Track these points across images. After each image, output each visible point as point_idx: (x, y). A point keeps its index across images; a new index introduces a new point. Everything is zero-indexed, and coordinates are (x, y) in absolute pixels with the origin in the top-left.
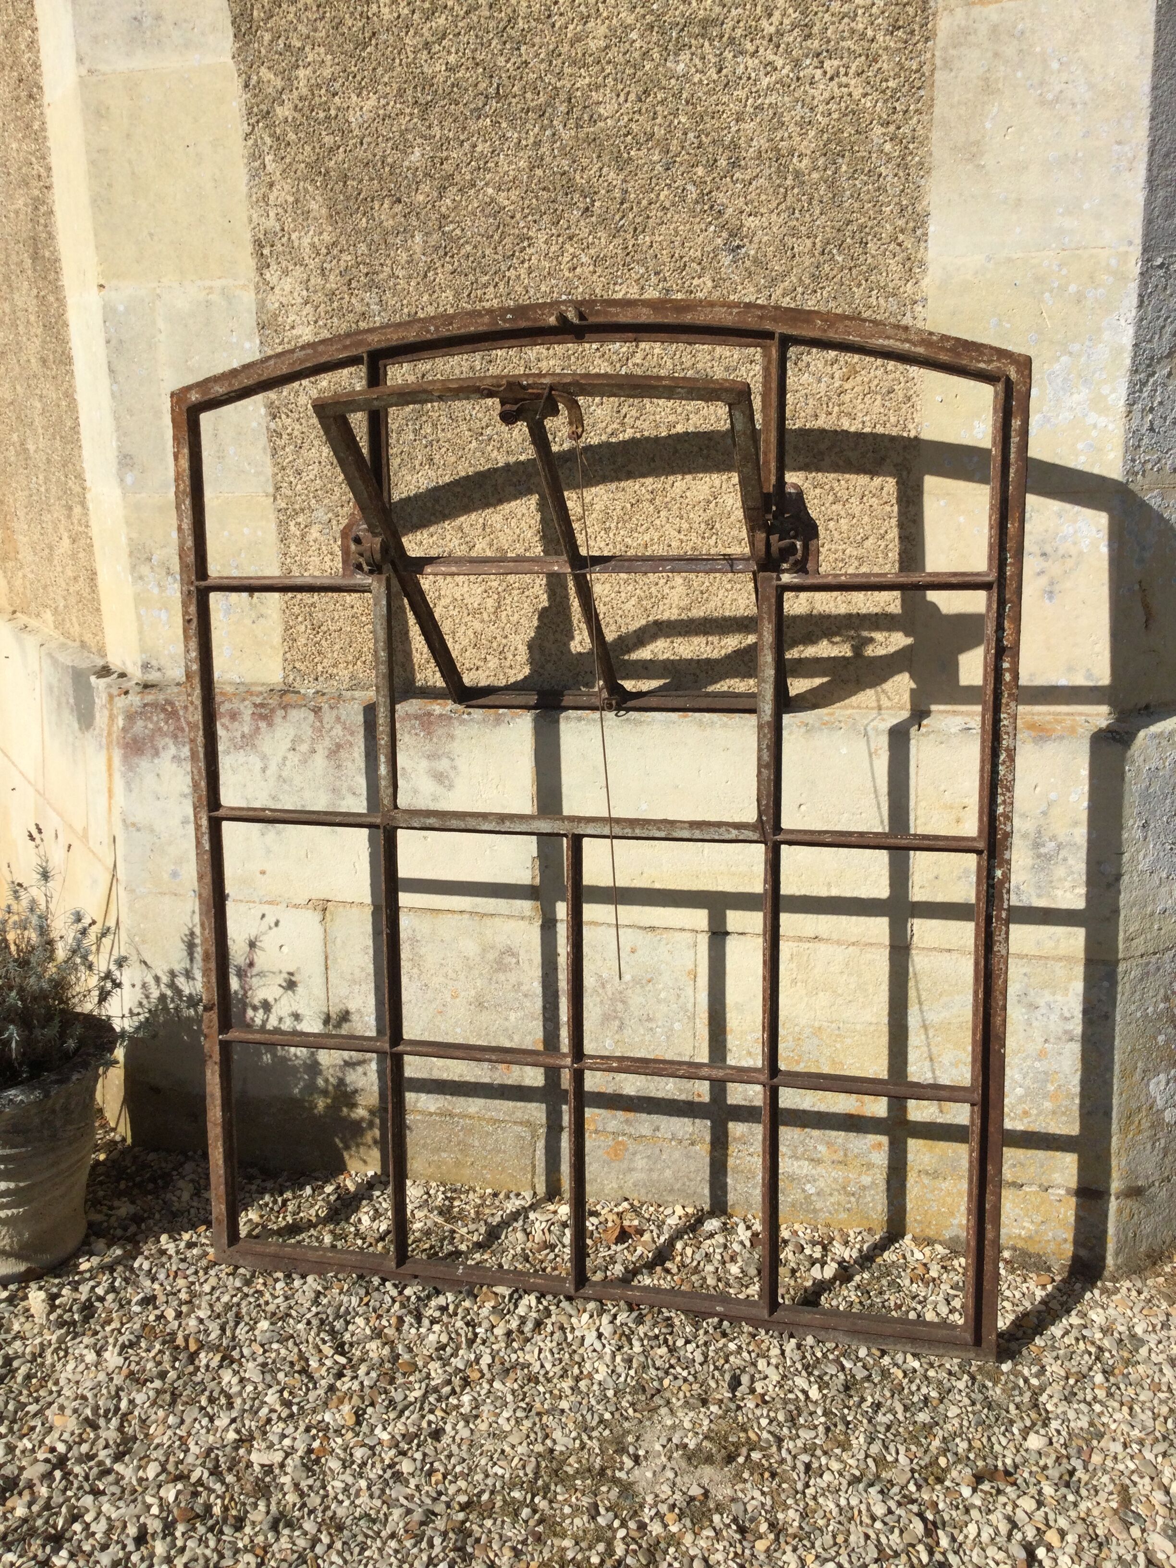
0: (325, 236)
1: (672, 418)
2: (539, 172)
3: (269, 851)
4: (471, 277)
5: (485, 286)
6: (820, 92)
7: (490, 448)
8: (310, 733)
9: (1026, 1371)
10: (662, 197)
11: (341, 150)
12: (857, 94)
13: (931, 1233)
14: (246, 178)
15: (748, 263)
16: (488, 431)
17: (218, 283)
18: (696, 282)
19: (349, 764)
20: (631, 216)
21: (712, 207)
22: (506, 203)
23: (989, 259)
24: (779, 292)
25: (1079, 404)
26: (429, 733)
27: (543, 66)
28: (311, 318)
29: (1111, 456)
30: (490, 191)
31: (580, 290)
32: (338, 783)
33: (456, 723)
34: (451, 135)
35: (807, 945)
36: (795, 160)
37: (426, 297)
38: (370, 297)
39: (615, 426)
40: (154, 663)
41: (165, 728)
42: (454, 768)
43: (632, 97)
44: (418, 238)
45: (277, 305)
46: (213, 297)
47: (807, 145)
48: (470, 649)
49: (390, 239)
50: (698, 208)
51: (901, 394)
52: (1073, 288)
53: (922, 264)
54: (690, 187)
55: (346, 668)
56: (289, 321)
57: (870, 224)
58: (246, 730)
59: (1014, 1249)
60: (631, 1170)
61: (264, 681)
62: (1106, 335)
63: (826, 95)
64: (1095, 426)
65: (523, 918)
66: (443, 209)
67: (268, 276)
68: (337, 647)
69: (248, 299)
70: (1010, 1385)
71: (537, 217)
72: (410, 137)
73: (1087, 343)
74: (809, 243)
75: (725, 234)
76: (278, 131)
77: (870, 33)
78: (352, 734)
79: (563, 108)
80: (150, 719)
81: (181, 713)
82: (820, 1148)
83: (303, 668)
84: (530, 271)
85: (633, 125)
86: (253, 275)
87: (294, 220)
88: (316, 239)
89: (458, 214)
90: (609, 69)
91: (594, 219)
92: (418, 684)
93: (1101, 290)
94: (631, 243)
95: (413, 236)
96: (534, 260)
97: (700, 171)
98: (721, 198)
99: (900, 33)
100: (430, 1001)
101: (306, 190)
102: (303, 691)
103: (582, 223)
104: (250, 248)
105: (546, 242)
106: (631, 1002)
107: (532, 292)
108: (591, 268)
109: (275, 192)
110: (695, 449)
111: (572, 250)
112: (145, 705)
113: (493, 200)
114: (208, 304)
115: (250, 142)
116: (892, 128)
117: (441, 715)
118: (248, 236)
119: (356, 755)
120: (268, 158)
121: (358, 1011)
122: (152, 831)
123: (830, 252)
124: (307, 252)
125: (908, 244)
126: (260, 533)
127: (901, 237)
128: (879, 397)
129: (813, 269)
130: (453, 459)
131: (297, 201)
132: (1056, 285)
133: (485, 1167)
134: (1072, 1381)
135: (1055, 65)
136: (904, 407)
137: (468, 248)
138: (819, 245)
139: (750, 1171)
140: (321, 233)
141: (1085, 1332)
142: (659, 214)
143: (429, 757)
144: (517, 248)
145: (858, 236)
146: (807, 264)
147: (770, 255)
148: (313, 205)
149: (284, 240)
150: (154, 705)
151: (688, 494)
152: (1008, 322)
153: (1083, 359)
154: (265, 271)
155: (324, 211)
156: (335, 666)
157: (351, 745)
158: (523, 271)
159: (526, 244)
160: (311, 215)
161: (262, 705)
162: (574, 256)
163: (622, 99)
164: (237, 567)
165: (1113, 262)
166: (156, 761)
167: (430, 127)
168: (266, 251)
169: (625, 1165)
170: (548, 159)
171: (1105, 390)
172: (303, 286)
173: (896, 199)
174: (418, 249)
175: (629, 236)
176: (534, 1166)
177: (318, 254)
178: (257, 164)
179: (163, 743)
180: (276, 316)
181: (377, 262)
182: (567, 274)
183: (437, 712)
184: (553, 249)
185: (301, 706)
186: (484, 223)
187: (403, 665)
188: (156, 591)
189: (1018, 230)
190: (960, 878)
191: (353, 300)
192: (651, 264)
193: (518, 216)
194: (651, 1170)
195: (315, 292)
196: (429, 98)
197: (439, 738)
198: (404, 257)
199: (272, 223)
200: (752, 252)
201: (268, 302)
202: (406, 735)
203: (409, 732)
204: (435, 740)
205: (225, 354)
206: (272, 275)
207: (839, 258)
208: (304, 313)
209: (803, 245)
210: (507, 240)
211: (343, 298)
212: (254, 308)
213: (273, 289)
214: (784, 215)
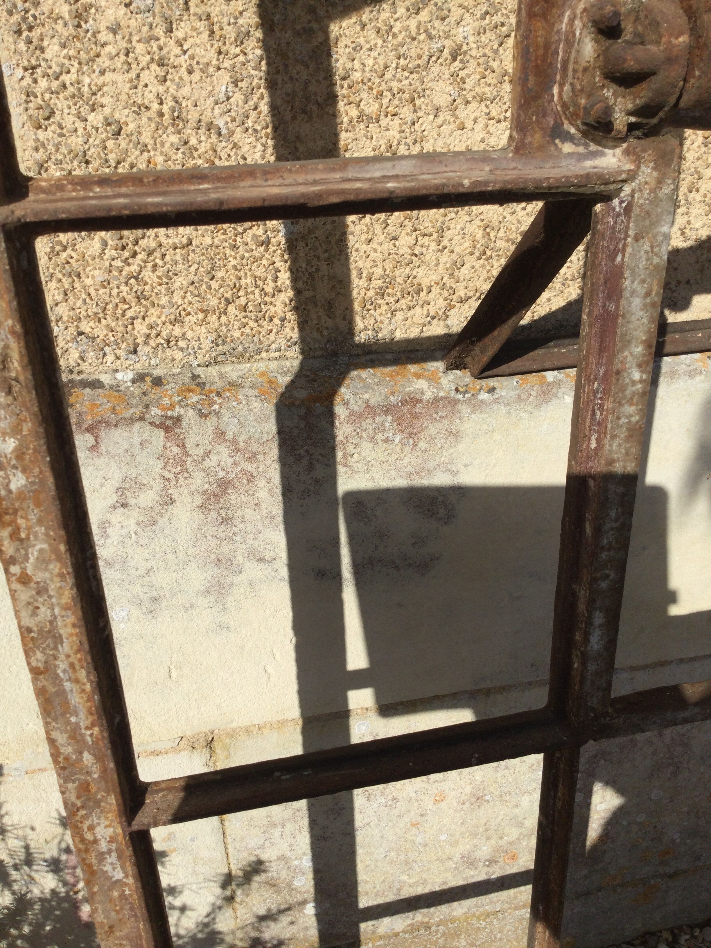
8: (158, 467)
19: (249, 513)
26: (411, 435)
32: (226, 548)
33: (465, 409)
48: (470, 261)
55: (204, 322)
60: (660, 906)
68: (179, 282)
78: (252, 458)
92: (361, 337)
100: (400, 816)
117: (437, 400)
119: (263, 494)
121: (282, 858)
156: (177, 321)
157: (251, 478)
169: (654, 904)
183: (428, 395)
185: (131, 421)
187: (330, 305)
197: (432, 439)
202: (366, 445)
203: (372, 439)
204: (422, 445)
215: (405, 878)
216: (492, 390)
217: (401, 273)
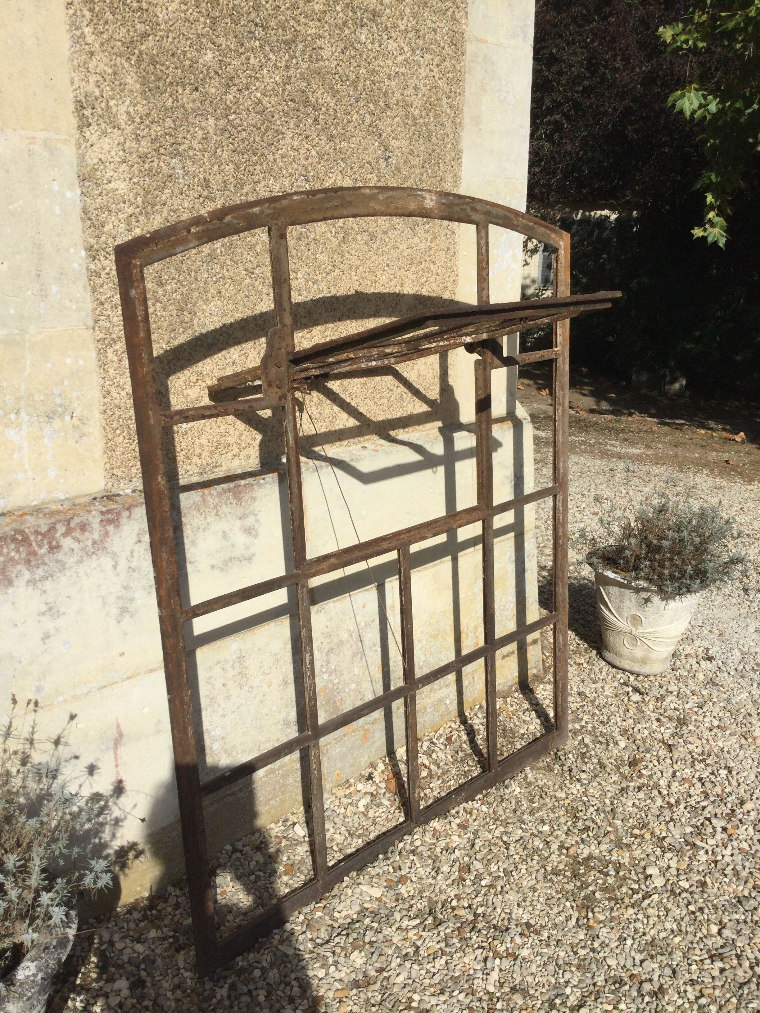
0: (139, 107)
1: (358, 262)
2: (288, 87)
3: (125, 634)
4: (245, 156)
6: (423, 72)
7: (257, 283)
10: (354, 119)
11: (151, 38)
12: (437, 76)
14: (68, 43)
15: (393, 169)
16: (257, 271)
17: (41, 135)
18: (369, 176)
21: (377, 130)
22: (269, 105)
23: (483, 180)
25: (509, 257)
26: (239, 500)
27: (288, 12)
28: (126, 175)
29: (518, 283)
30: (259, 95)
31: (312, 174)
33: (256, 488)
34: (232, 46)
36: (412, 109)
37: (216, 168)
39: (330, 267)
41: (17, 557)
42: (258, 521)
43: (339, 50)
44: (211, 121)
45: (96, 161)
46: (36, 147)
47: (417, 102)
49: (191, 119)
50: (371, 129)
51: (452, 251)
52: (508, 199)
53: (461, 179)
54: (367, 116)
56: (107, 176)
57: (441, 153)
58: (96, 536)
61: (88, 492)
63: (424, 74)
64: (514, 269)
66: (228, 102)
67: (87, 134)
69: (70, 152)
71: (287, 119)
72: (204, 40)
75: (382, 149)
76: (97, 9)
77: (442, 44)
79: (300, 46)
81: (32, 538)
83: (120, 474)
84: (283, 157)
85: (339, 68)
86: (75, 132)
87: (112, 89)
88: (131, 109)
89: (238, 108)
90: (327, 27)
91: (319, 127)
93: (516, 201)
94: (338, 147)
95: (207, 119)
96: (284, 150)
97: (371, 106)
98: (381, 125)
99: (453, 47)
100: (255, 697)
101: (122, 66)
102: (121, 493)
103: (313, 128)
104: (72, 107)
105: (292, 138)
106: (365, 639)
107: (284, 172)
108: (317, 160)
109: (95, 62)
110: (369, 283)
111: (306, 146)
113: (260, 101)
114: (31, 153)
115: (71, 12)
116: (450, 100)
118: (70, 96)
120: (87, 30)
124: (123, 118)
125: (455, 167)
126: (81, 362)
127: (453, 163)
128: (444, 252)
130: (233, 292)
131: (115, 73)
135: (504, 83)
136: (453, 258)
137: (244, 134)
138: (422, 162)
140: (135, 105)
142: (352, 130)
143: (240, 518)
144: (275, 139)
145: (436, 159)
146: (417, 172)
148: (129, 80)
149: (103, 105)
154: (85, 130)
155: (138, 86)
159: (280, 136)
160: (128, 88)
161: (108, 512)
162: (307, 150)
163: (334, 50)
164: (60, 395)
165: (520, 187)
167: (217, 37)
168: (87, 112)
169: (370, 742)
170: (293, 80)
172: (120, 147)
173: (452, 141)
174: (211, 130)
175: (338, 141)
177: (133, 122)
178: (78, 33)
179: (15, 571)
180: (95, 170)
181: (181, 136)
182: (304, 162)
184: (296, 143)
186: (254, 118)
189: (491, 166)
191: (162, 164)
192: (348, 161)
193: (276, 116)
195: (131, 153)
196: (218, 14)
197: (246, 502)
198: (200, 134)
199: (91, 87)
200: (395, 162)
201: (88, 157)
202: (224, 506)
203: (226, 503)
204: (243, 504)
205: (47, 201)
206: (92, 134)
207: (429, 171)
208: (121, 170)
209: (415, 161)
210: (269, 133)
211: (152, 162)
212: (75, 161)
213: (92, 145)
214: (408, 141)
215: (260, 738)
216: (264, 479)
217: (223, 439)
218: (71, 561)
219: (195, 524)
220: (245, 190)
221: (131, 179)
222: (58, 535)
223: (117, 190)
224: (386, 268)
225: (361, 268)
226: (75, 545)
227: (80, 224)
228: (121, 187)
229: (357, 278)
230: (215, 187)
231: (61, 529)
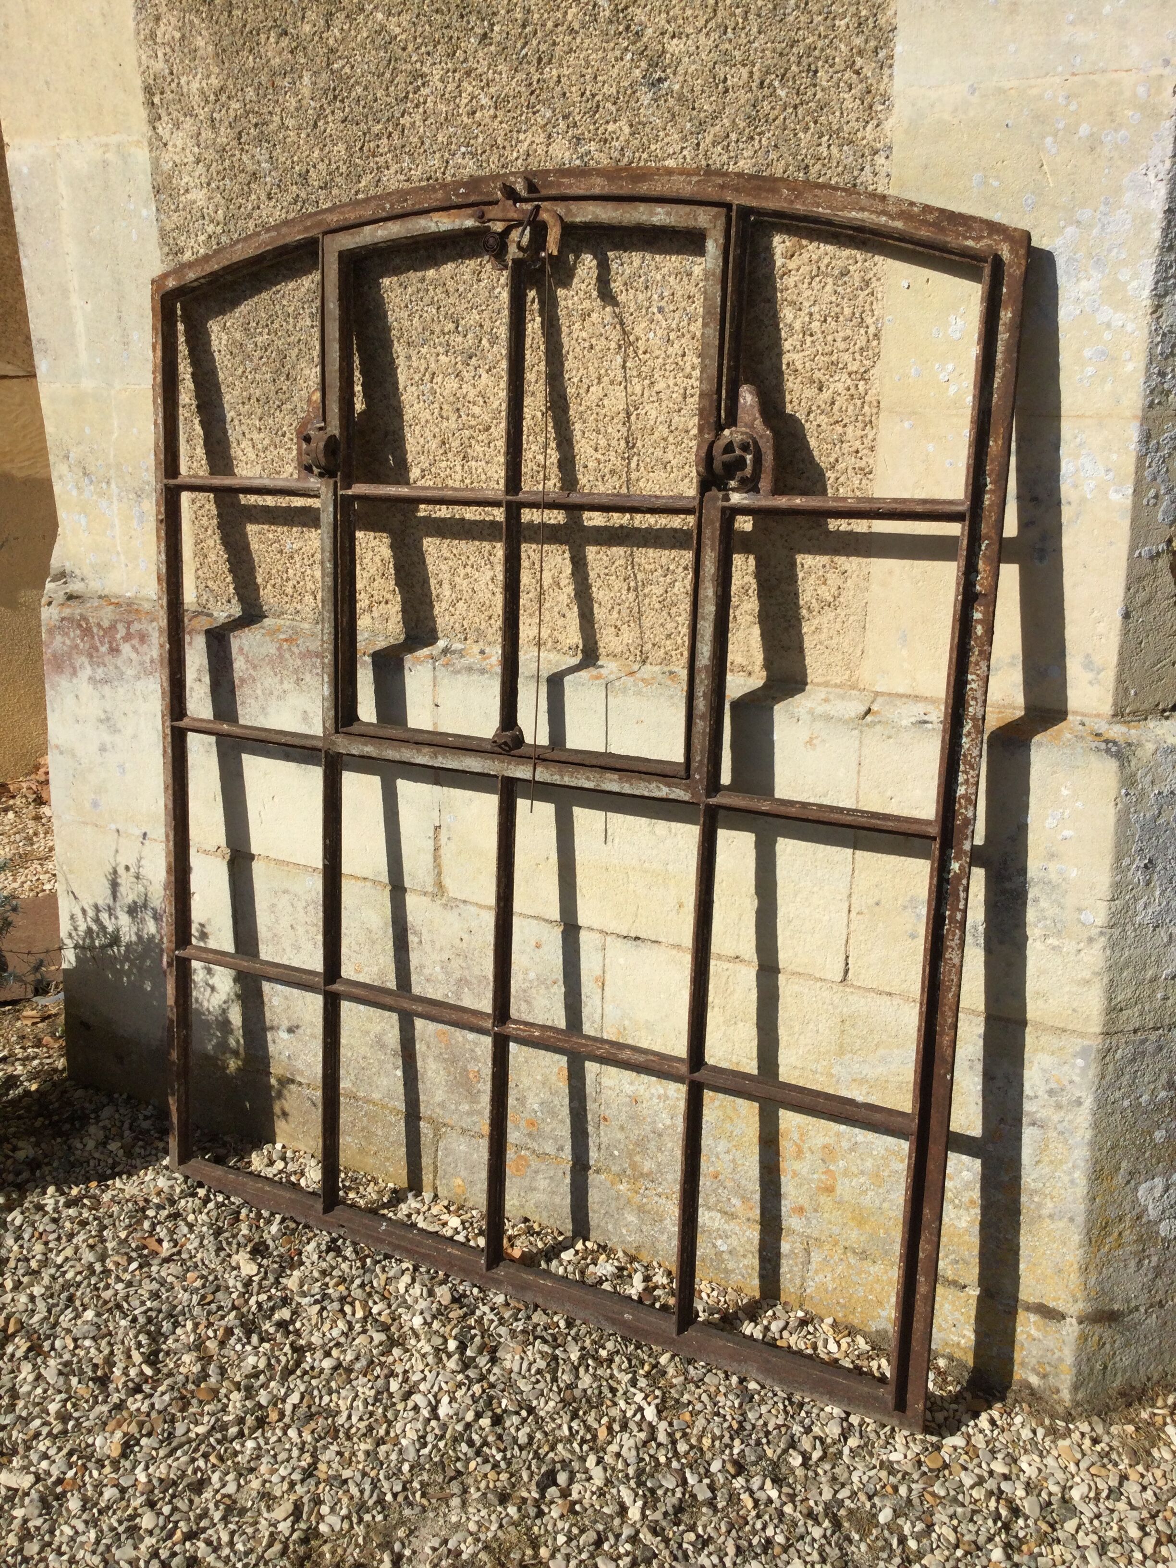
0: (213, 79)
4: (363, 126)
5: (378, 136)
9: (907, 1529)
10: (569, 17)
13: (855, 1320)
14: (133, 11)
15: (671, 102)
17: (114, 139)
18: (611, 127)
19: (253, 701)
20: (535, 42)
21: (628, 28)
22: (398, 30)
23: (973, 90)
24: (709, 139)
25: (1088, 293)
28: (204, 180)
29: (1130, 367)
30: (380, 16)
31: (480, 140)
35: (727, 965)
38: (261, 153)
40: (77, 572)
41: (81, 646)
44: (306, 80)
45: (170, 164)
46: (109, 156)
48: (378, 579)
49: (278, 81)
50: (612, 29)
51: (857, 277)
52: (1084, 130)
53: (885, 99)
56: (183, 183)
57: (820, 44)
59: (951, 1358)
60: (533, 1189)
62: (1128, 197)
64: (1108, 325)
65: (425, 894)
66: (331, 42)
67: (160, 130)
69: (142, 156)
70: (880, 1543)
71: (430, 48)
73: (1102, 208)
74: (744, 72)
75: (644, 64)
80: (67, 634)
81: (95, 630)
82: (734, 1201)
83: (215, 588)
84: (425, 117)
86: (146, 128)
87: (182, 61)
88: (204, 84)
89: (347, 47)
91: (493, 48)
93: (1123, 132)
94: (535, 78)
95: (301, 77)
96: (430, 104)
101: (191, 22)
102: (215, 614)
103: (480, 54)
104: (141, 97)
105: (442, 80)
106: (535, 1003)
107: (427, 142)
108: (492, 112)
109: (163, 28)
110: (613, 345)
111: (470, 89)
112: (63, 619)
113: (383, 28)
114: (106, 163)
118: (137, 83)
122: (74, 756)
123: (771, 85)
124: (196, 100)
125: (867, 72)
127: (859, 62)
128: (830, 281)
129: (748, 109)
131: (183, 37)
132: (1061, 126)
133: (387, 1159)
134: (959, 1553)
136: (862, 294)
137: (359, 90)
138: (756, 77)
139: (657, 1213)
140: (209, 76)
141: (1005, 1486)
142: (568, 39)
144: (410, 88)
145: (805, 61)
146: (742, 101)
147: (697, 89)
148: (200, 42)
149: (174, 85)
150: (70, 619)
151: (606, 402)
152: (997, 178)
153: (1095, 231)
154: (157, 124)
155: (210, 48)
157: (254, 680)
158: (418, 117)
159: (420, 83)
160: (199, 54)
162: (473, 97)
164: (147, 470)
165: (1141, 90)
166: (75, 681)
168: (156, 100)
169: (526, 1183)
171: (1124, 275)
172: (194, 141)
173: (853, 9)
174: (306, 92)
175: (533, 69)
176: (436, 1167)
177: (207, 102)
179: (79, 662)
180: (170, 177)
181: (266, 110)
182: (465, 120)
184: (449, 88)
186: (374, 58)
188: (75, 493)
189: (1012, 48)
190: (905, 907)
191: (244, 157)
192: (558, 104)
193: (410, 47)
194: (553, 1193)
195: (207, 148)
198: (292, 103)
199: (160, 66)
200: (676, 87)
201: (161, 161)
205: (124, 224)
206: (164, 128)
207: (782, 93)
208: (197, 174)
209: (738, 76)
210: (400, 79)
211: (234, 155)
212: (149, 168)
213: (165, 145)
214: (714, 36)
218: (130, 672)
219: (266, 685)
220: (363, 183)
221: (208, 184)
222: (118, 636)
223: (194, 202)
224: (658, 316)
225: (594, 316)
226: (133, 656)
227: (158, 253)
228: (199, 196)
229: (584, 334)
230: (316, 183)
231: (122, 631)
